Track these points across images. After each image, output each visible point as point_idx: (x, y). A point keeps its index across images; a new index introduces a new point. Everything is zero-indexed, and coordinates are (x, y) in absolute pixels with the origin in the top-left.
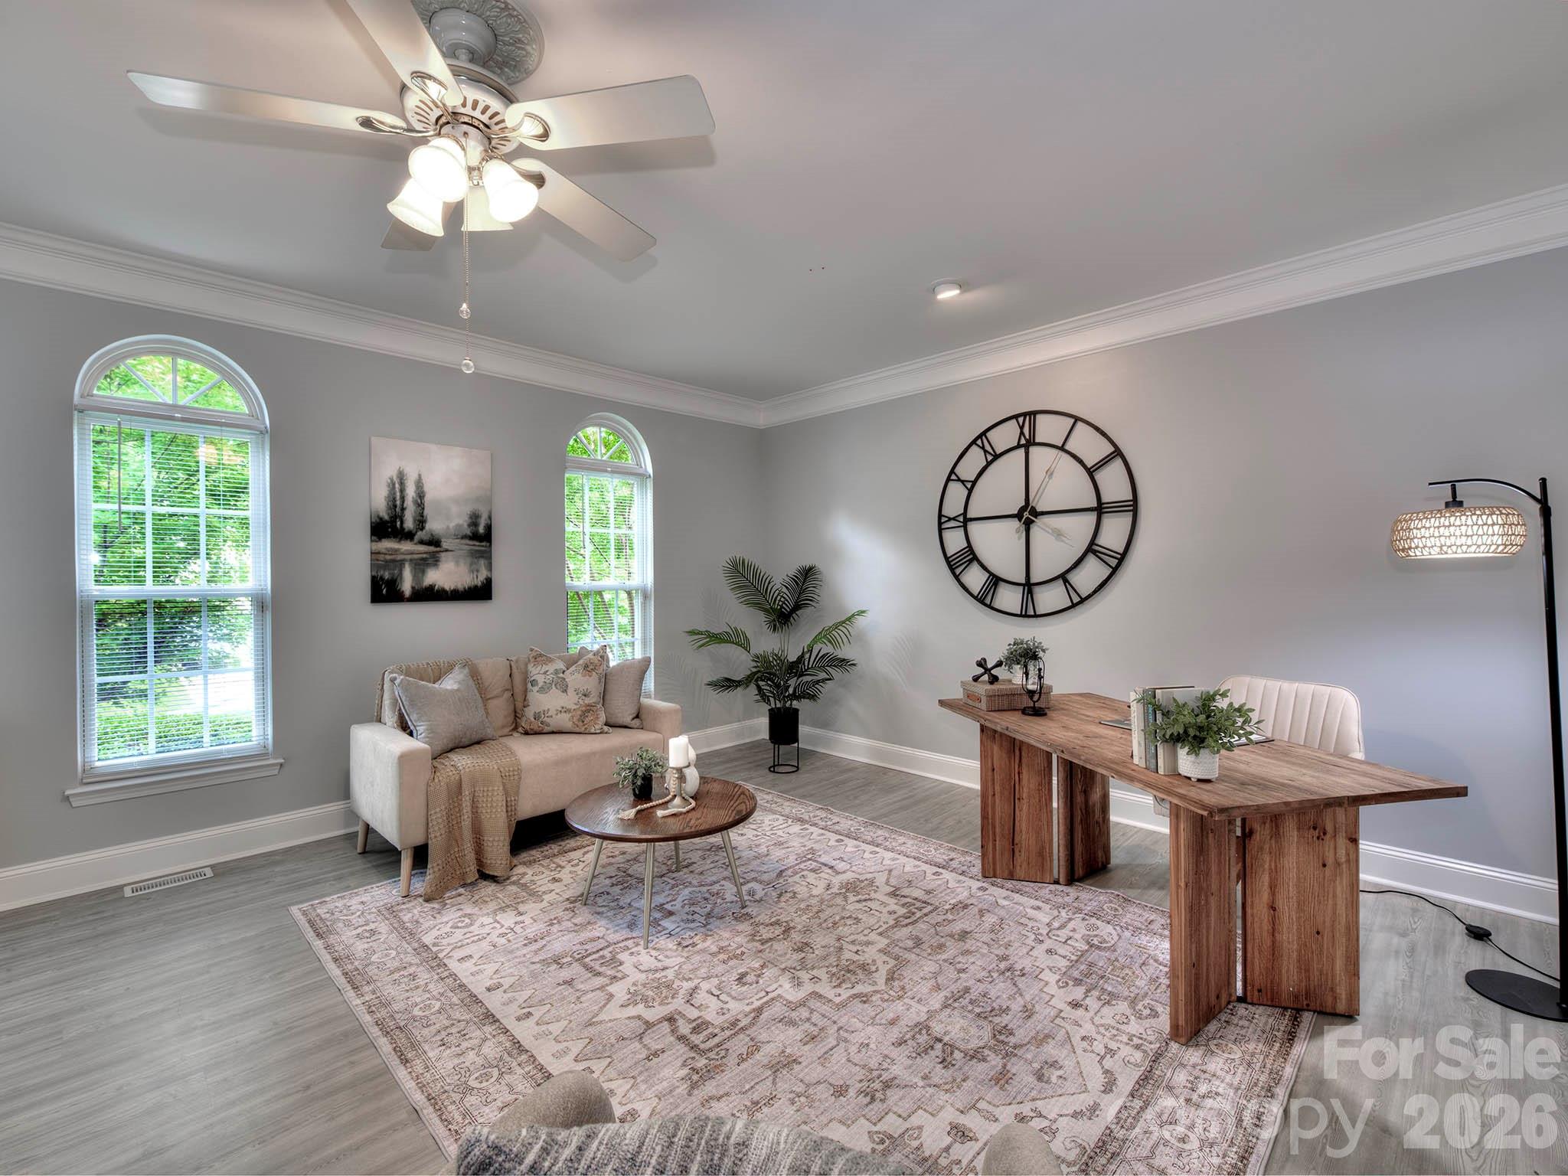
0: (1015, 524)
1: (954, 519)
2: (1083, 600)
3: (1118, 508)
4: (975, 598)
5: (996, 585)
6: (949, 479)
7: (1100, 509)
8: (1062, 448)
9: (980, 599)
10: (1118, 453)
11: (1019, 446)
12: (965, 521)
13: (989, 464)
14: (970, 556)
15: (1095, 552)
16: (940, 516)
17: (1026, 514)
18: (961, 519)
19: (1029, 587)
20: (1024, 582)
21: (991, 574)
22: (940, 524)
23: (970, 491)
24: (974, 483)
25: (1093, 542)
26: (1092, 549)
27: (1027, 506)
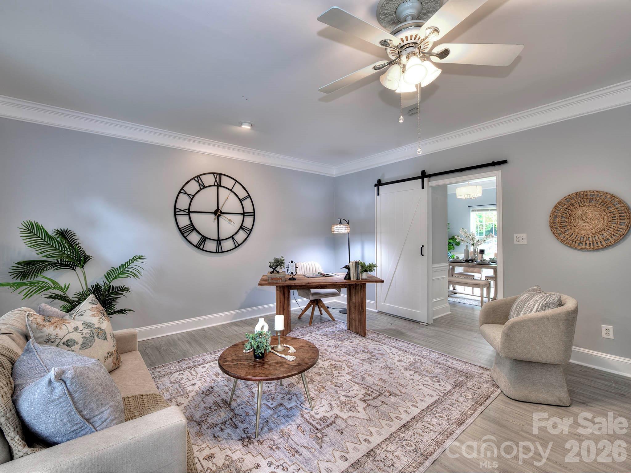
0: (213, 216)
1: (183, 211)
2: (239, 245)
3: (249, 214)
4: (196, 246)
5: (205, 240)
6: (180, 192)
7: (244, 214)
8: (231, 190)
9: (198, 247)
10: (249, 196)
11: (214, 185)
12: (189, 212)
13: (201, 189)
14: (192, 228)
15: (243, 229)
16: (175, 208)
17: (219, 213)
18: (187, 211)
19: (219, 241)
20: (217, 239)
21: (203, 236)
22: (175, 212)
23: (192, 199)
24: (194, 196)
25: (242, 225)
26: (242, 227)
27: (218, 210)
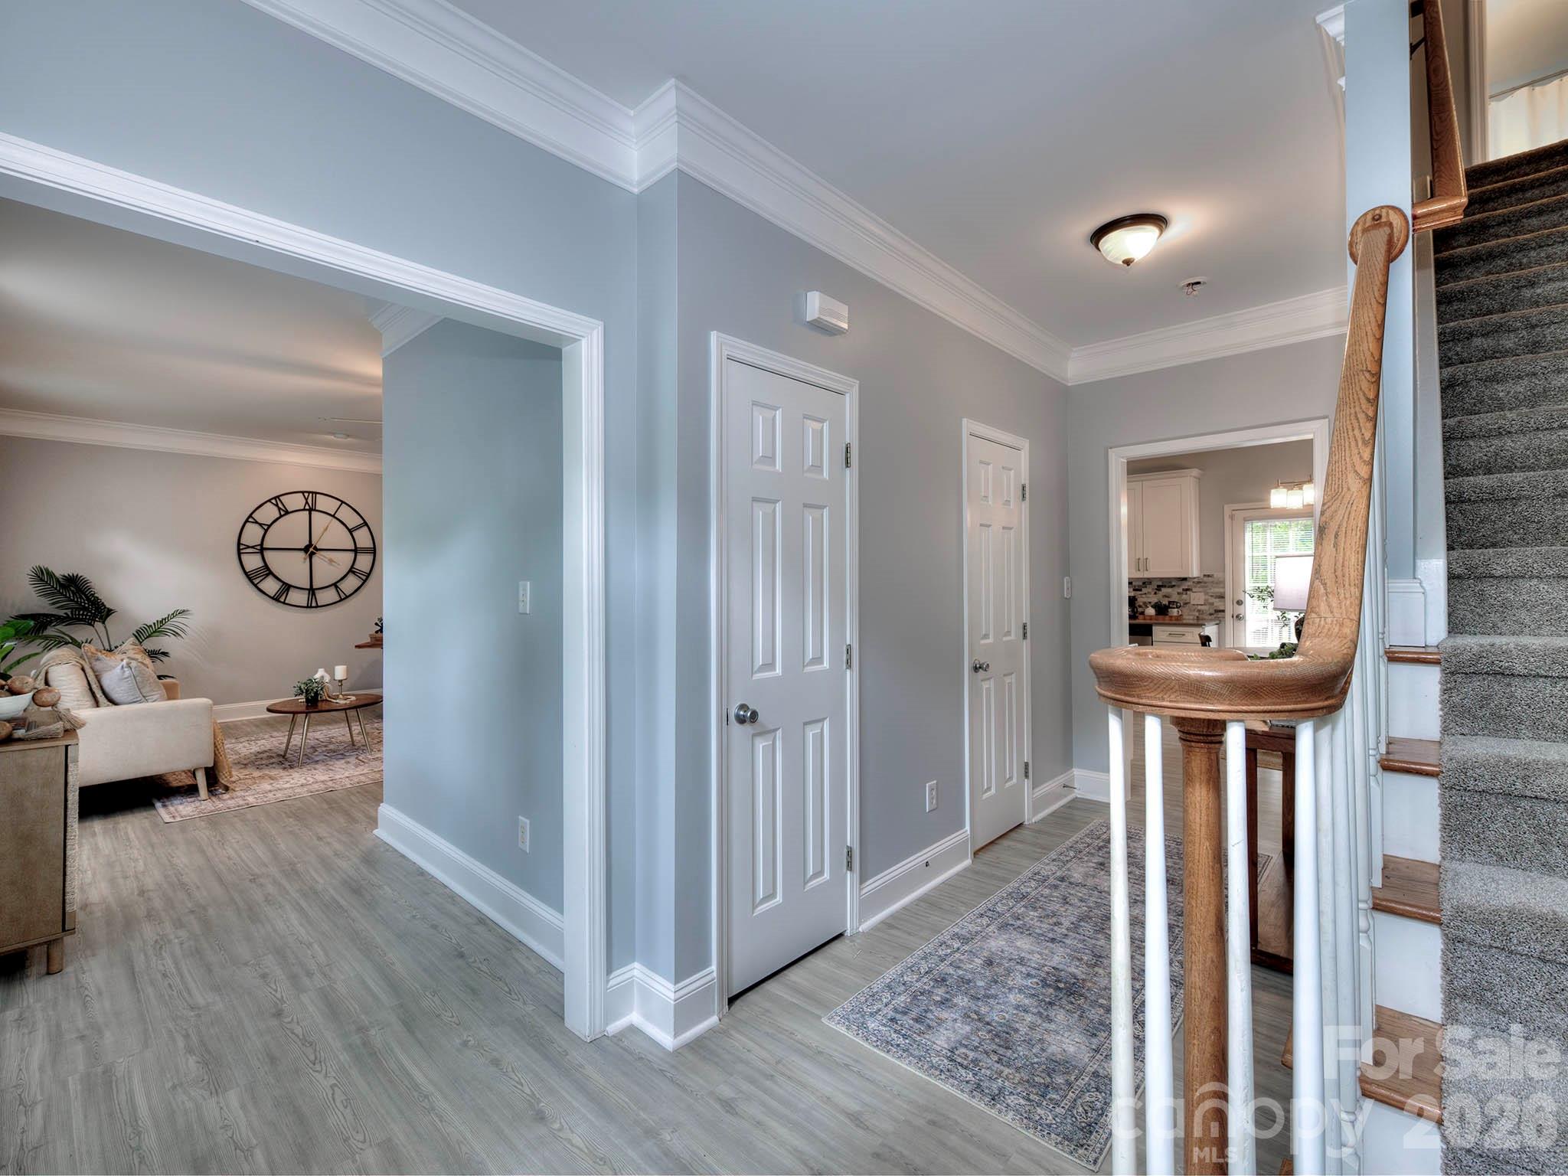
0: (302, 554)
1: (253, 547)
2: (347, 597)
3: (365, 551)
4: (272, 598)
5: (288, 590)
6: (247, 521)
7: (356, 551)
8: (333, 516)
9: (276, 599)
10: (365, 524)
11: (304, 510)
12: (262, 550)
13: (281, 516)
14: (267, 571)
15: (354, 573)
16: (239, 544)
17: (311, 549)
18: (259, 547)
19: (312, 591)
20: (308, 587)
21: (284, 583)
22: (239, 550)
23: (266, 531)
24: (269, 526)
25: (352, 567)
26: (352, 570)
27: (310, 545)
